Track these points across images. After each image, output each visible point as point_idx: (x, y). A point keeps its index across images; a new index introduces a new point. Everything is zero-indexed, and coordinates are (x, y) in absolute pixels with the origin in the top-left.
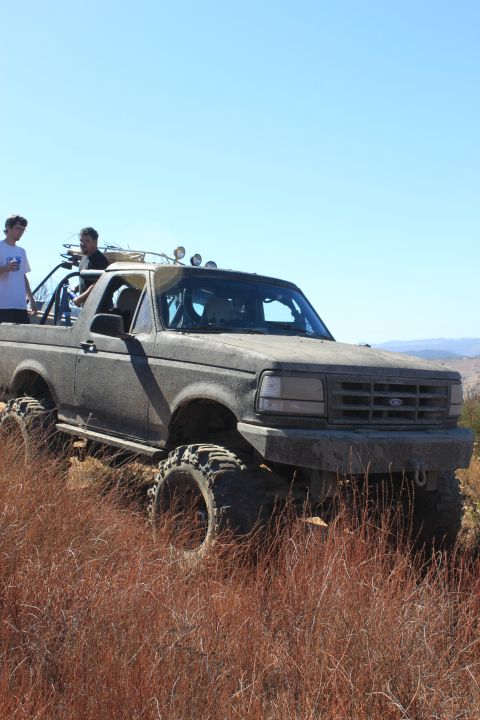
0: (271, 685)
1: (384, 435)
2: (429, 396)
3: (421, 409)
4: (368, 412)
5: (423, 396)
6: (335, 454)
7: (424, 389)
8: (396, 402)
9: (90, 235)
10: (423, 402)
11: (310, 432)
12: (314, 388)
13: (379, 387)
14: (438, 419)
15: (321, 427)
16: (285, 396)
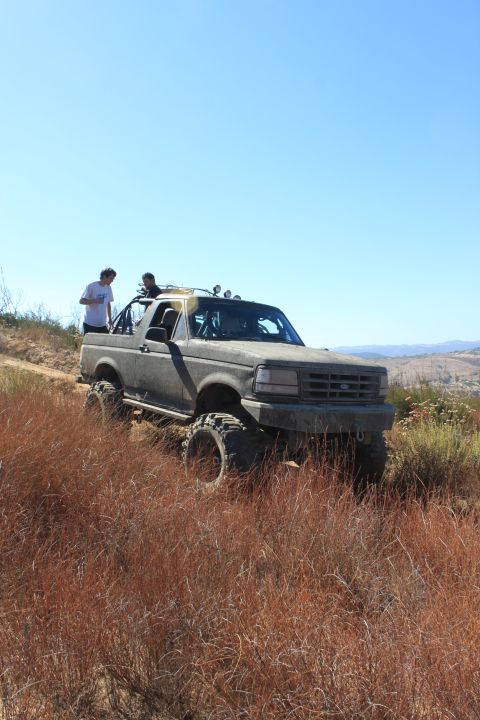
0: (261, 569)
1: (336, 408)
2: (366, 383)
3: (361, 391)
4: (326, 393)
5: (362, 383)
6: (305, 421)
7: (363, 378)
8: (345, 387)
9: (149, 278)
10: (363, 387)
11: (290, 406)
12: (291, 377)
13: (334, 377)
14: (372, 398)
15: (296, 402)
16: (273, 382)
